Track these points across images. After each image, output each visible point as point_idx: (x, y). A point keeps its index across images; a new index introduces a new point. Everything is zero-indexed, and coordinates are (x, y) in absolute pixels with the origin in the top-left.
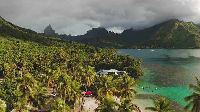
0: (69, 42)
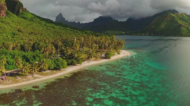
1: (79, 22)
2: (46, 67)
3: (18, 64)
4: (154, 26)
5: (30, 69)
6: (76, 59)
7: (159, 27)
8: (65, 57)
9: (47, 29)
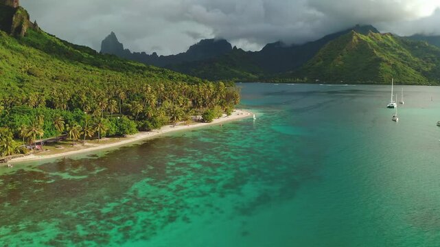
0: (159, 70)
1: (155, 54)
2: (104, 130)
3: (58, 125)
4: (321, 62)
5: (80, 132)
6: (150, 121)
7: (332, 64)
8: (133, 116)
9: (85, 68)
